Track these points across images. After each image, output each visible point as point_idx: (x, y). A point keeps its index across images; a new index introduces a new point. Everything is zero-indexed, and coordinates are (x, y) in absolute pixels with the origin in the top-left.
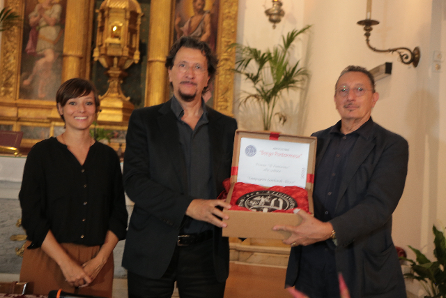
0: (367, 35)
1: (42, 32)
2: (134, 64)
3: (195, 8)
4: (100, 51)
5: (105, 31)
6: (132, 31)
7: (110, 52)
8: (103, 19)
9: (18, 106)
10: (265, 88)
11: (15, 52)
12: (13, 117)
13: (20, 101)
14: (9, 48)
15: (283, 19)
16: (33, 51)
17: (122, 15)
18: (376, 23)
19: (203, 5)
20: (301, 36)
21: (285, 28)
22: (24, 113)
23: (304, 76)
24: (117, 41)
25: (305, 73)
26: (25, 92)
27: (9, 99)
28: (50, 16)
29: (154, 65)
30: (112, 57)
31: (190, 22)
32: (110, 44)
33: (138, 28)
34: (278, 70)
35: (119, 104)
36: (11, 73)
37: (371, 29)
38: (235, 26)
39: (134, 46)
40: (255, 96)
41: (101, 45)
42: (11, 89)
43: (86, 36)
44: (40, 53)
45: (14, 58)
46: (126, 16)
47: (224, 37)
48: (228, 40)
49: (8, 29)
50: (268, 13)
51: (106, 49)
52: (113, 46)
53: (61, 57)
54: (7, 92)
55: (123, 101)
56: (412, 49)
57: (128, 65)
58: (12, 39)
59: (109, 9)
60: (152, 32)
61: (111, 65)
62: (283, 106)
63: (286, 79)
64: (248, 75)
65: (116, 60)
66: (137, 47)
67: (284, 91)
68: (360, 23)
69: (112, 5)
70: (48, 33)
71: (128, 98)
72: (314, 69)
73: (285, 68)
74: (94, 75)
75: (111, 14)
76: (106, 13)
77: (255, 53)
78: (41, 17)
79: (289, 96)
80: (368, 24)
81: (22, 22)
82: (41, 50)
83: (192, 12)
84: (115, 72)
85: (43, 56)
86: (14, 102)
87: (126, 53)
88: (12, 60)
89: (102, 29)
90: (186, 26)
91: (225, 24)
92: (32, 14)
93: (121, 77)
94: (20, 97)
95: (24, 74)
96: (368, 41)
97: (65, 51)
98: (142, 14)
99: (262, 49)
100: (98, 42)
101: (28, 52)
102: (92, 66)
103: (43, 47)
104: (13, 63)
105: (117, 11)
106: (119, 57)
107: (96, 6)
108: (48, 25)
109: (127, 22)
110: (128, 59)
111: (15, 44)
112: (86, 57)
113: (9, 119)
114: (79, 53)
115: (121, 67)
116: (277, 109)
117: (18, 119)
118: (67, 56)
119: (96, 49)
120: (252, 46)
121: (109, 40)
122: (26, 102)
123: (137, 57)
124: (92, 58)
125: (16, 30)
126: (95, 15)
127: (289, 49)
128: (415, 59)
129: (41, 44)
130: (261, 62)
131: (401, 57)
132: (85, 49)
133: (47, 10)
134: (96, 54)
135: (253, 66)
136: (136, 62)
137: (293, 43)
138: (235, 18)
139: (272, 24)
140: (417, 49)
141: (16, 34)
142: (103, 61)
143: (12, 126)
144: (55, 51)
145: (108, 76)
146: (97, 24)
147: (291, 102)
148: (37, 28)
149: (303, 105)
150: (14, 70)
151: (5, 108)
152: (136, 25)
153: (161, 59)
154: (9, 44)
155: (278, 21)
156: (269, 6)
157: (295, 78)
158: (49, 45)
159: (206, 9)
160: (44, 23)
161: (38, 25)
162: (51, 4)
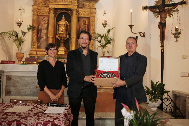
0: (131, 29)
1: (42, 31)
3: (83, 23)
5: (59, 30)
6: (66, 30)
7: (61, 36)
8: (59, 27)
10: (103, 44)
13: (37, 50)
14: (34, 36)
15: (107, 26)
16: (40, 36)
18: (134, 26)
19: (85, 23)
20: (112, 30)
21: (107, 28)
22: (38, 53)
23: (113, 41)
24: (62, 33)
26: (38, 47)
27: (34, 49)
28: (44, 27)
29: (73, 39)
30: (61, 37)
34: (106, 39)
35: (64, 50)
37: (132, 27)
38: (94, 28)
40: (100, 46)
42: (35, 47)
43: (54, 32)
46: (65, 26)
48: (92, 32)
49: (33, 31)
50: (103, 24)
51: (60, 35)
53: (47, 37)
54: (33, 48)
55: (65, 49)
56: (143, 33)
57: (66, 39)
58: (35, 33)
59: (60, 24)
60: (72, 30)
61: (61, 39)
62: (108, 49)
63: (108, 42)
64: (98, 41)
65: (62, 38)
66: (68, 34)
67: (108, 45)
68: (129, 26)
69: (61, 23)
70: (44, 31)
72: (115, 39)
73: (108, 39)
74: (56, 42)
75: (61, 26)
77: (100, 35)
78: (42, 27)
79: (109, 46)
80: (131, 26)
81: (37, 29)
83: (82, 25)
84: (62, 41)
85: (43, 37)
87: (65, 36)
88: (35, 39)
89: (58, 30)
90: (81, 28)
91: (91, 27)
92: (40, 26)
93: (64, 42)
95: (38, 42)
96: (131, 31)
98: (69, 25)
99: (102, 34)
100: (57, 32)
102: (56, 40)
105: (62, 25)
106: (63, 37)
107: (56, 24)
108: (44, 29)
110: (66, 37)
112: (54, 38)
113: (34, 55)
114: (52, 36)
115: (64, 40)
116: (106, 50)
117: (37, 55)
118: (49, 37)
119: (57, 35)
120: (99, 33)
121: (60, 32)
122: (39, 50)
123: (68, 37)
124: (56, 37)
125: (35, 30)
126: (56, 26)
127: (109, 34)
128: (144, 35)
129: (42, 34)
130: (102, 37)
131: (140, 35)
132: (54, 35)
134: (57, 37)
135: (99, 39)
137: (110, 32)
138: (94, 26)
139: (104, 27)
140: (144, 33)
142: (59, 38)
144: (46, 36)
145: (60, 42)
146: (57, 28)
147: (110, 48)
149: (113, 48)
150: (35, 41)
151: (33, 52)
152: (67, 28)
153: (74, 37)
154: (34, 34)
155: (106, 26)
156: (103, 22)
157: (111, 41)
158: (44, 34)
159: (86, 23)
160: (43, 29)
161: (41, 29)
162: (45, 24)
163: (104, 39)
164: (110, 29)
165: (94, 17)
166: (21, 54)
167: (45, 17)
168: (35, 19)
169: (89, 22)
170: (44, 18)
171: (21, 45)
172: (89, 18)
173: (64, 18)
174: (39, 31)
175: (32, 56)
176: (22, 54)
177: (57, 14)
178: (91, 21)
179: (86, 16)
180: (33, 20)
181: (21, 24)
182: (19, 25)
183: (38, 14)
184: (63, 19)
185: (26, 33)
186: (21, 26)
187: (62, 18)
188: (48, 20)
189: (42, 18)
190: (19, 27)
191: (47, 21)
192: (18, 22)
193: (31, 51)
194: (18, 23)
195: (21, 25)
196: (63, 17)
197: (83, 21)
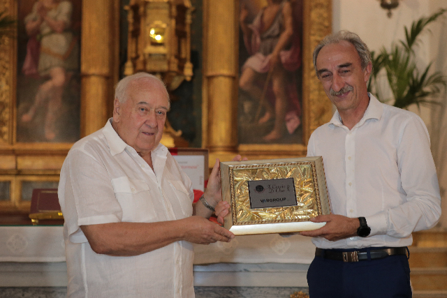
1: (46, 42)
2: (185, 82)
4: (134, 66)
5: (141, 39)
6: (180, 34)
8: (137, 19)
9: (16, 154)
11: (8, 73)
12: (11, 170)
13: (17, 146)
16: (34, 71)
17: (166, 12)
20: (429, 26)
22: (26, 163)
23: (439, 85)
25: (441, 80)
26: (24, 133)
28: (55, 19)
29: (216, 81)
31: (262, 17)
32: (150, 55)
33: (188, 29)
34: (400, 78)
35: (169, 142)
36: (3, 106)
38: (330, 18)
39: (183, 55)
41: (137, 57)
42: (5, 129)
43: (111, 45)
44: (43, 74)
45: (7, 83)
46: (170, 12)
47: (314, 35)
48: (319, 38)
51: (145, 63)
52: (154, 57)
55: (173, 136)
57: (175, 84)
58: (2, 55)
59: (146, 3)
60: (211, 33)
63: (413, 91)
66: (188, 57)
70: (56, 44)
71: (179, 133)
73: (410, 74)
75: (149, 11)
76: (142, 9)
78: (42, 20)
81: (15, 30)
82: (46, 69)
83: (264, 1)
85: (48, 78)
86: (11, 147)
87: (174, 67)
88: (4, 86)
89: (136, 33)
90: (256, 22)
91: (313, 16)
94: (18, 140)
95: (22, 106)
97: (84, 68)
98: (192, 9)
99: (377, 49)
100: (131, 53)
101: (27, 73)
103: (48, 65)
104: (6, 91)
105: (157, 6)
106: (163, 74)
108: (53, 31)
109: (173, 22)
110: (177, 74)
111: (7, 62)
113: (5, 173)
114: (105, 71)
117: (19, 173)
118: (87, 76)
119: (129, 64)
121: (150, 49)
122: (28, 147)
123: (188, 71)
125: (6, 41)
126: (123, 14)
127: (414, 47)
129: (45, 61)
132: (111, 65)
133: (50, 9)
136: (188, 79)
137: (420, 37)
138: (328, 6)
139: (384, 12)
141: (8, 48)
143: (9, 182)
144: (66, 71)
146: (127, 27)
148: (38, 37)
150: (8, 101)
152: (184, 24)
153: (225, 72)
157: (427, 89)
158: (56, 61)
161: (39, 32)
162: (56, 2)
163: (389, 75)
164: (420, 22)
174: (27, 44)
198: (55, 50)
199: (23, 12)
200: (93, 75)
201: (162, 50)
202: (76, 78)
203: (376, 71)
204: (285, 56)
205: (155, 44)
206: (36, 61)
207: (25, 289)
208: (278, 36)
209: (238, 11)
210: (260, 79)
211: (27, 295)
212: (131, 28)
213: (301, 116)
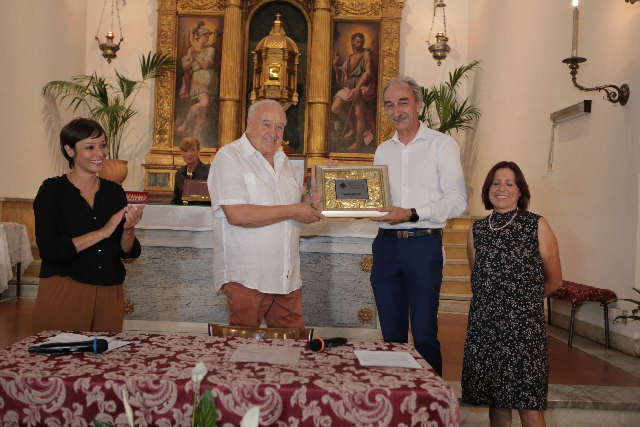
0: (574, 73)
1: (196, 76)
2: (293, 106)
3: (353, 45)
4: (257, 94)
5: (262, 74)
6: (290, 72)
7: (269, 95)
8: (260, 60)
9: (173, 154)
11: (169, 97)
12: (170, 165)
13: (174, 149)
14: (163, 94)
15: (448, 55)
16: (187, 96)
17: (281, 56)
18: (584, 60)
19: (363, 43)
20: (467, 73)
23: (471, 115)
25: (473, 111)
27: (164, 147)
29: (315, 106)
31: (349, 61)
32: (268, 86)
33: (296, 69)
34: (445, 109)
36: (165, 120)
37: (578, 67)
38: (397, 64)
39: (292, 88)
41: (260, 88)
42: (166, 136)
43: (242, 79)
44: (193, 98)
45: (168, 104)
46: (284, 56)
47: (385, 76)
49: (162, 75)
50: (432, 49)
51: (265, 92)
52: (271, 88)
54: (161, 140)
56: (620, 87)
58: (165, 84)
59: (267, 49)
63: (454, 119)
66: (296, 88)
68: (565, 61)
69: (270, 46)
70: (202, 77)
71: (288, 143)
72: (483, 106)
73: (453, 106)
75: (269, 55)
76: (264, 54)
78: (194, 60)
80: (574, 63)
81: (175, 67)
82: (195, 95)
83: (351, 51)
85: (197, 101)
86: (170, 149)
87: (285, 95)
88: (166, 106)
89: (259, 71)
90: (345, 65)
91: (386, 62)
92: (186, 57)
94: (174, 145)
95: (178, 120)
96: (574, 80)
97: (222, 95)
98: (300, 54)
99: (430, 87)
100: (255, 81)
101: (182, 97)
103: (197, 92)
104: (167, 110)
105: (275, 51)
107: (251, 47)
108: (201, 68)
109: (286, 63)
110: (288, 100)
111: (169, 89)
113: (166, 167)
114: (237, 97)
118: (224, 100)
119: (253, 92)
121: (269, 82)
123: (295, 99)
124: (248, 101)
125: (169, 75)
126: (250, 57)
127: (456, 87)
128: (622, 96)
129: (195, 89)
131: (609, 95)
132: (241, 93)
133: (200, 53)
134: (253, 97)
136: (295, 104)
138: (397, 55)
140: (625, 86)
141: (170, 79)
143: (168, 174)
144: (209, 96)
146: (253, 66)
148: (191, 72)
150: (168, 116)
151: (161, 156)
152: (293, 65)
153: (322, 100)
154: (162, 89)
155: (444, 57)
156: (434, 41)
157: (463, 117)
158: (203, 89)
159: (366, 46)
160: (197, 67)
161: (191, 69)
162: (204, 47)
163: (437, 106)
164: (460, 70)
165: (398, 20)
166: (118, 165)
167: (204, 20)
168: (166, 29)
169: (377, 42)
170: (203, 24)
171: (117, 130)
172: (375, 25)
173: (281, 25)
174: (183, 76)
175: (156, 174)
176: (122, 165)
177: (250, 8)
178: (384, 35)
179: (365, 17)
180: (161, 35)
181: (116, 49)
182: (109, 51)
183: (180, 10)
184: (277, 28)
185: (134, 83)
186: (114, 56)
187: (273, 25)
188: (220, 35)
189: (196, 26)
190: (110, 62)
191: (212, 39)
192: (104, 41)
193: (153, 152)
194: (103, 47)
195: (117, 53)
196: (278, 22)
197: (354, 38)
198: (202, 81)
199: (181, 55)
200: (229, 100)
201: (277, 83)
202: (216, 102)
203: (428, 103)
204: (365, 90)
205: (272, 79)
206: (189, 88)
207: (178, 249)
208: (360, 75)
209: (332, 57)
210: (346, 106)
211: (180, 253)
212: (255, 67)
213: (374, 134)
